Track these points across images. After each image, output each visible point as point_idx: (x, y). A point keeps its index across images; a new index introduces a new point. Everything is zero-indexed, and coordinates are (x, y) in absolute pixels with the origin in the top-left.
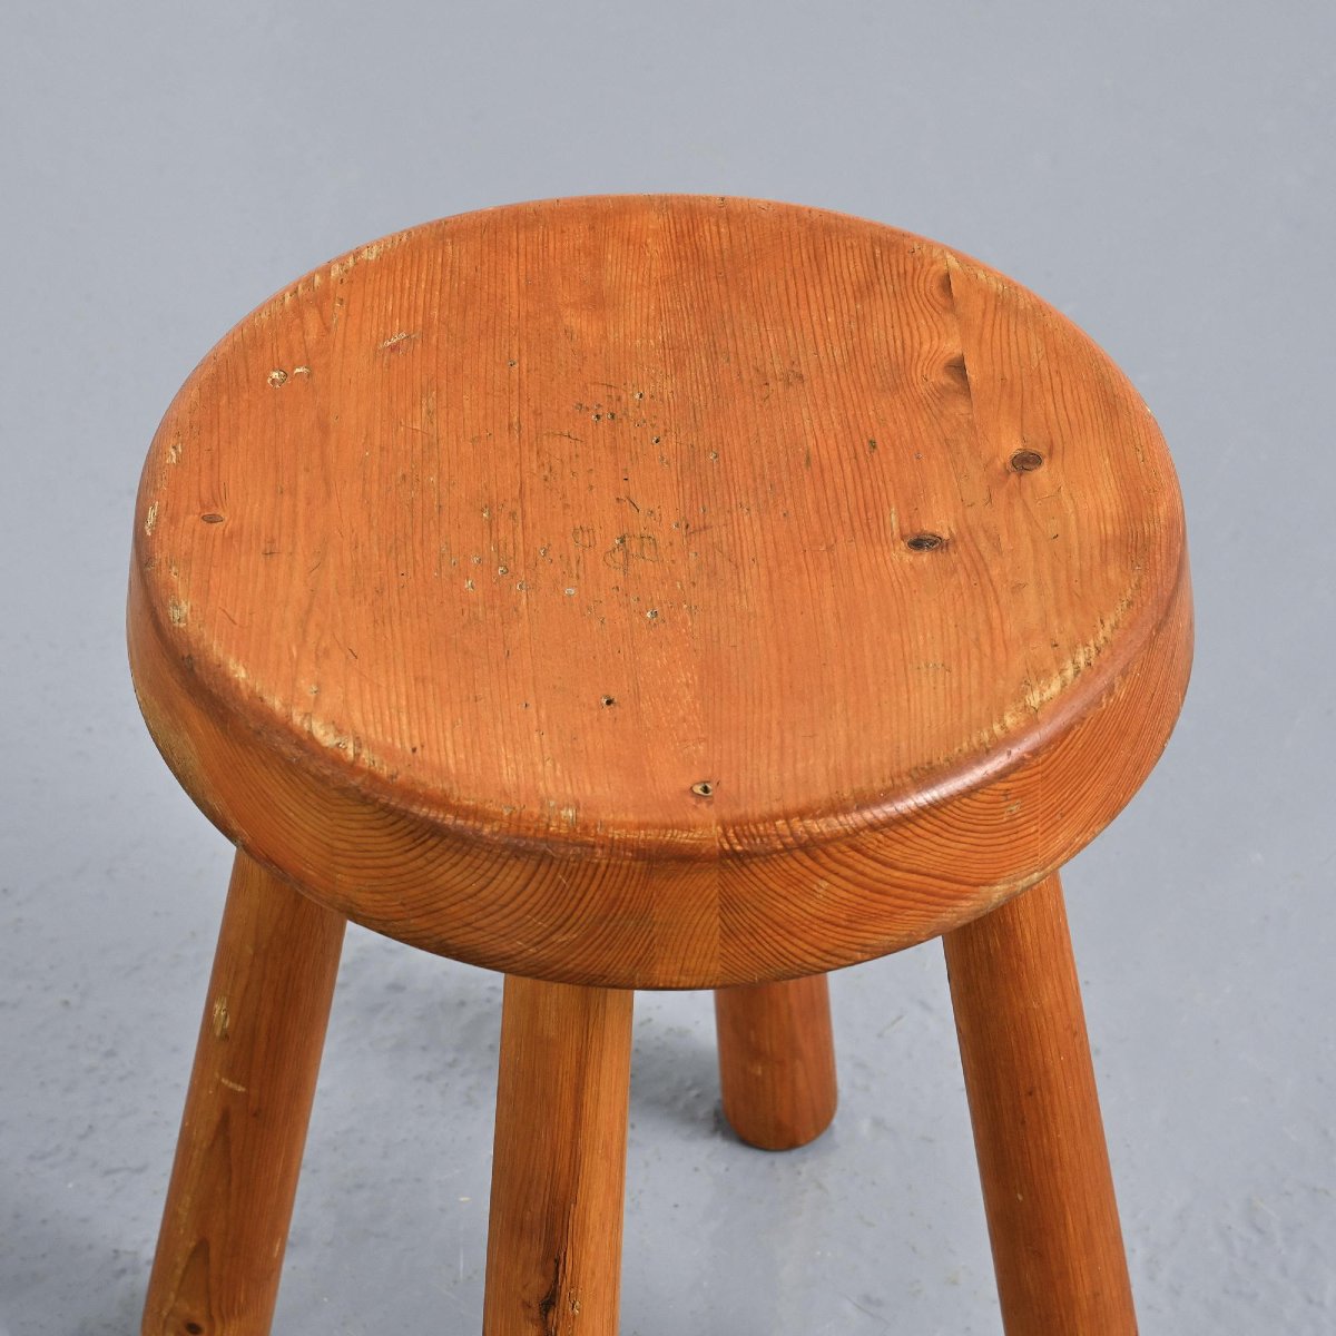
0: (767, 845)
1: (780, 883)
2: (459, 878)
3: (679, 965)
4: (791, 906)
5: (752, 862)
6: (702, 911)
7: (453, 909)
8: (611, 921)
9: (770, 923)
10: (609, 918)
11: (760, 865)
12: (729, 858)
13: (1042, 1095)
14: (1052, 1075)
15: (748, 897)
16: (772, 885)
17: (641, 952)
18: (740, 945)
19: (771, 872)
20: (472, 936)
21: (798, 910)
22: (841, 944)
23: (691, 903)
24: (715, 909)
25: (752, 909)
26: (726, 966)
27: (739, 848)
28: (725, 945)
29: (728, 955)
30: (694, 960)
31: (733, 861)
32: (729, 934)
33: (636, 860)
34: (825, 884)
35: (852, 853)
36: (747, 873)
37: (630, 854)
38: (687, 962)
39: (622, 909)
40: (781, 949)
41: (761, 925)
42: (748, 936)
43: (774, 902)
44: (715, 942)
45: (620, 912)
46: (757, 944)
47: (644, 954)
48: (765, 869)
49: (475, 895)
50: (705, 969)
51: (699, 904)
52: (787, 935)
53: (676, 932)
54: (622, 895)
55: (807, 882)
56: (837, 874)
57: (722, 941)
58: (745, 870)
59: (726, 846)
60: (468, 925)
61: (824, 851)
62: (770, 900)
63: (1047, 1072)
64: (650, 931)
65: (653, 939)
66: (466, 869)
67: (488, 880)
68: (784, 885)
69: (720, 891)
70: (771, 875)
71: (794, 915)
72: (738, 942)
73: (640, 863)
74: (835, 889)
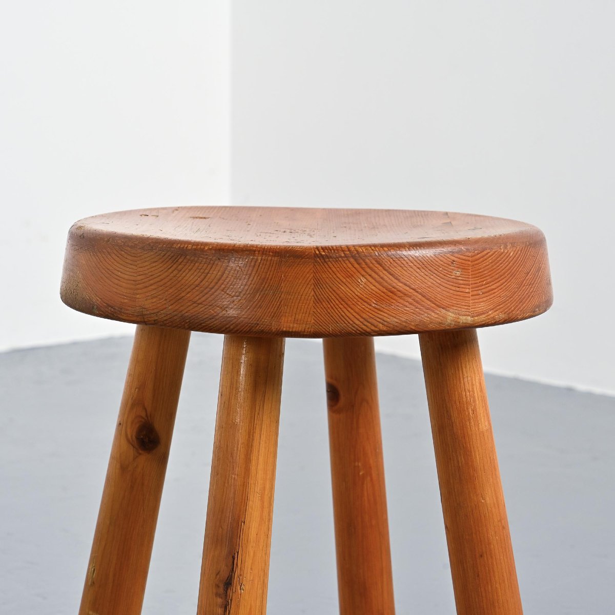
0: (337, 253)
1: (343, 274)
2: (192, 277)
3: (293, 317)
4: (348, 289)
5: (329, 261)
6: (305, 287)
7: (188, 295)
8: (262, 291)
9: (338, 297)
10: (260, 290)
11: (333, 263)
12: (319, 257)
13: (487, 558)
14: (492, 546)
15: (327, 280)
16: (338, 275)
17: (276, 308)
18: (323, 307)
19: (338, 267)
20: (196, 309)
21: (351, 292)
22: (372, 316)
23: (300, 281)
24: (311, 286)
25: (329, 287)
26: (316, 319)
27: (323, 253)
28: (316, 307)
29: (317, 313)
30: (301, 315)
31: (320, 259)
32: (318, 301)
33: (275, 256)
34: (364, 280)
35: (377, 265)
36: (327, 266)
37: (272, 254)
38: (297, 316)
39: (267, 284)
40: (343, 314)
41: (333, 297)
42: (327, 303)
43: (340, 286)
44: (311, 305)
45: (266, 286)
46: (331, 309)
47: (277, 310)
48: (335, 265)
49: (199, 285)
50: (305, 320)
51: (304, 282)
52: (346, 306)
53: (292, 298)
54: (267, 276)
55: (356, 277)
56: (370, 275)
57: (314, 305)
58: (325, 264)
59: (317, 252)
60: (195, 302)
61: (364, 261)
62: (338, 284)
63: (489, 544)
64: (280, 297)
65: (281, 301)
66: (195, 271)
67: (206, 275)
68: (345, 277)
69: (314, 276)
70: (338, 269)
71: (349, 294)
72: (322, 306)
73: (276, 258)
74: (369, 284)
